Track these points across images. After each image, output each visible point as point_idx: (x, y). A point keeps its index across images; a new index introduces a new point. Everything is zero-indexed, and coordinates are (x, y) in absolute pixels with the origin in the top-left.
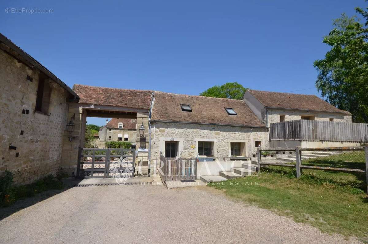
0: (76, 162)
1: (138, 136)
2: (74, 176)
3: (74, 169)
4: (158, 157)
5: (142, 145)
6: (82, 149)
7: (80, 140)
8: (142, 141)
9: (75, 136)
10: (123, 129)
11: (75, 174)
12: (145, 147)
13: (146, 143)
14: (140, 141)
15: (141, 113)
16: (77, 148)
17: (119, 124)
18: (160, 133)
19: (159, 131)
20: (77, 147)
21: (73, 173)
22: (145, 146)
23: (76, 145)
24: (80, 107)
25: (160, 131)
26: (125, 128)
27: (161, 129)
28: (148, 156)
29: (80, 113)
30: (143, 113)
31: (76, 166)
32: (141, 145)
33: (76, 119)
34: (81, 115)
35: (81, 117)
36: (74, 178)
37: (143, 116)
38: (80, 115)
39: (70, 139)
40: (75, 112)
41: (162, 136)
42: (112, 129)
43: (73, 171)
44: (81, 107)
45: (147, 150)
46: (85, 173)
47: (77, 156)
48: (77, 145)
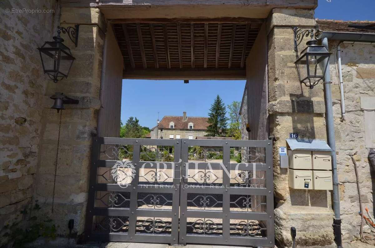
0: (83, 182)
1: (284, 94)
2: (73, 235)
3: (74, 208)
4: (363, 171)
5: (299, 126)
6: (102, 141)
7: (97, 113)
8: (299, 112)
9: (79, 95)
10: (174, 129)
11: (79, 227)
12: (310, 135)
13: (315, 119)
14: (293, 109)
15: (286, 11)
16: (86, 136)
17: (170, 123)
18: (360, 81)
19: (354, 73)
20: (83, 133)
21: (71, 224)
22: (313, 128)
23: (81, 128)
24: (92, 4)
25: (360, 75)
26: (176, 128)
27: (362, 66)
28: (333, 170)
29: (93, 22)
30: (294, 11)
31: (81, 198)
32: (295, 128)
33: (81, 42)
34: (95, 29)
35: (95, 36)
36: (72, 241)
37: (296, 21)
38: (92, 32)
39: (55, 103)
40: (79, 22)
41: (370, 92)
42: (164, 129)
43: (71, 216)
44: (96, 5)
45: (320, 143)
46: (111, 220)
47: (85, 164)
48: (85, 126)
